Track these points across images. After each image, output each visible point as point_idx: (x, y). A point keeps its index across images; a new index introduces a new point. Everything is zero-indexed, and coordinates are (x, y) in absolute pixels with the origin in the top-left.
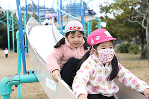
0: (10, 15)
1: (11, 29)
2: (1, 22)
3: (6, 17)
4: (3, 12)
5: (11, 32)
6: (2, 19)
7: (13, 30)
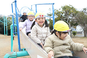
0: (5, 18)
1: (6, 25)
2: (1, 21)
3: (3, 19)
4: (2, 17)
5: (6, 26)
6: (1, 20)
7: (7, 25)
